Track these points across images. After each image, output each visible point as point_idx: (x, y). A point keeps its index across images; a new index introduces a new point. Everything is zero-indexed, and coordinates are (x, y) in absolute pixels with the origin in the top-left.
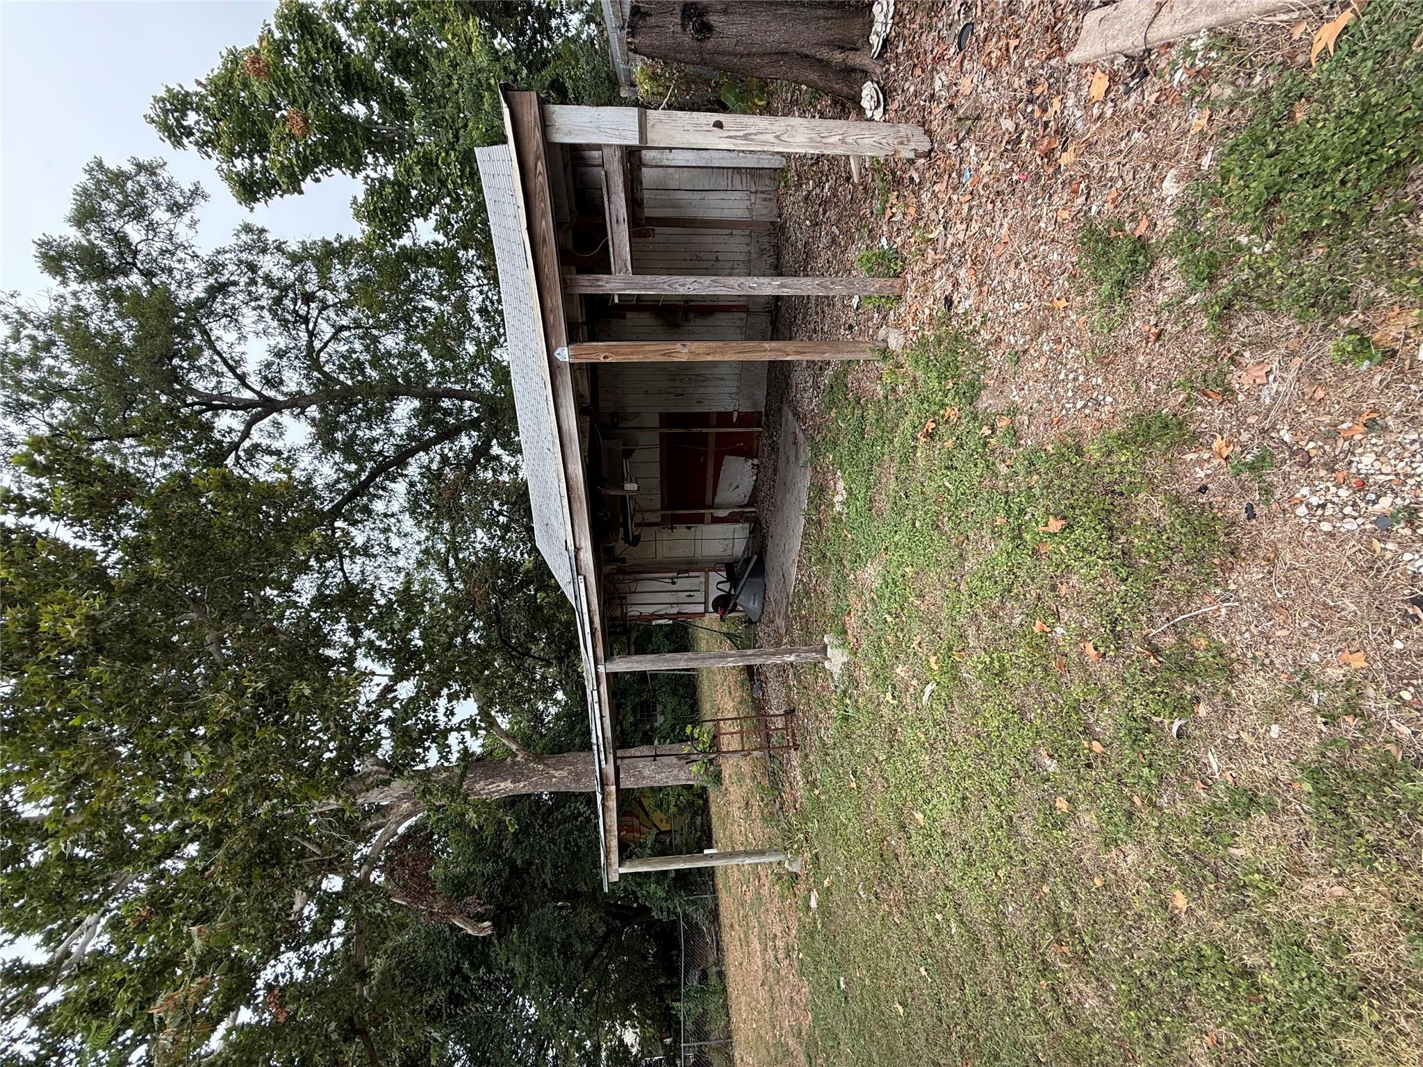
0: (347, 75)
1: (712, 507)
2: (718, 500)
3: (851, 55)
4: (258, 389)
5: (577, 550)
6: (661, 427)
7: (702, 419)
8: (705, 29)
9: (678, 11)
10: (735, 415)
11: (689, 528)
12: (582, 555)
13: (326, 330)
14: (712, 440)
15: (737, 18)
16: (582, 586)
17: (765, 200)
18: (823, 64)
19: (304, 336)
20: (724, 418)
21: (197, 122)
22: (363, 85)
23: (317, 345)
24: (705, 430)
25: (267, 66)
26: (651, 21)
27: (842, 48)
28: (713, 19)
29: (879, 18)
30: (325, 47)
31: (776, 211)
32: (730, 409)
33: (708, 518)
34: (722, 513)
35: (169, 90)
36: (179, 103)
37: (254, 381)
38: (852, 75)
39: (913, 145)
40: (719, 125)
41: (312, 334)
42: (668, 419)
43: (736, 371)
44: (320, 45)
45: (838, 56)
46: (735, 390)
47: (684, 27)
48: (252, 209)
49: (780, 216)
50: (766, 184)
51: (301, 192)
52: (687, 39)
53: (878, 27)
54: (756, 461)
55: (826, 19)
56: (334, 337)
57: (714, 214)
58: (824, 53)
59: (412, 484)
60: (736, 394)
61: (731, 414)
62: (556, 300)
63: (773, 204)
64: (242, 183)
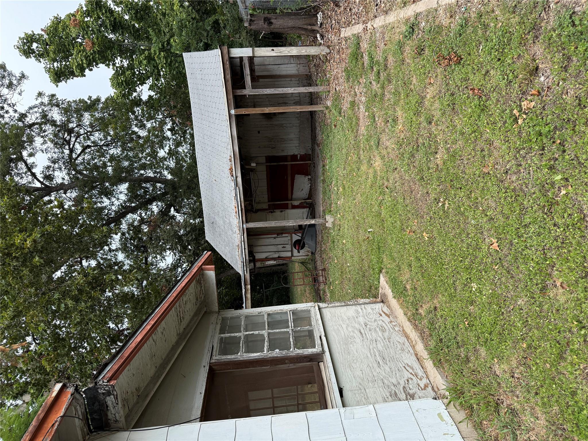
0: (115, 23)
1: (291, 200)
2: (294, 196)
3: (313, 27)
4: (42, 180)
5: (236, 177)
6: (266, 163)
7: (284, 158)
8: (270, 23)
9: (263, 19)
10: (299, 156)
11: (282, 211)
12: (238, 178)
13: (78, 148)
14: (289, 168)
15: (279, 20)
16: (238, 190)
17: (303, 66)
18: (306, 29)
19: (67, 152)
20: (294, 157)
21: (37, 47)
22: (121, 26)
23: (74, 156)
24: (286, 163)
25: (80, 22)
26: (255, 22)
27: (311, 25)
28: (272, 21)
29: (319, 18)
30: (106, 12)
31: (308, 71)
32: (296, 153)
33: (290, 206)
34: (296, 203)
35: (26, 34)
36: (30, 39)
37: (40, 176)
38: (314, 32)
39: (325, 51)
40: (273, 50)
41: (72, 151)
42: (270, 159)
43: (297, 136)
44: (104, 11)
45: (309, 27)
46: (297, 145)
47: (265, 23)
48: (57, 86)
49: (310, 72)
50: (303, 61)
51: (85, 76)
52: (266, 26)
53: (319, 20)
54: (310, 177)
55: (305, 18)
56: (83, 151)
57: (284, 73)
58: (305, 27)
59: (123, 234)
60: (298, 146)
61: (297, 155)
62: (231, 97)
63: (307, 68)
64: (56, 74)
